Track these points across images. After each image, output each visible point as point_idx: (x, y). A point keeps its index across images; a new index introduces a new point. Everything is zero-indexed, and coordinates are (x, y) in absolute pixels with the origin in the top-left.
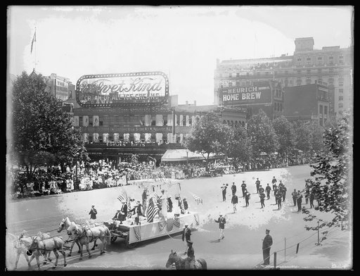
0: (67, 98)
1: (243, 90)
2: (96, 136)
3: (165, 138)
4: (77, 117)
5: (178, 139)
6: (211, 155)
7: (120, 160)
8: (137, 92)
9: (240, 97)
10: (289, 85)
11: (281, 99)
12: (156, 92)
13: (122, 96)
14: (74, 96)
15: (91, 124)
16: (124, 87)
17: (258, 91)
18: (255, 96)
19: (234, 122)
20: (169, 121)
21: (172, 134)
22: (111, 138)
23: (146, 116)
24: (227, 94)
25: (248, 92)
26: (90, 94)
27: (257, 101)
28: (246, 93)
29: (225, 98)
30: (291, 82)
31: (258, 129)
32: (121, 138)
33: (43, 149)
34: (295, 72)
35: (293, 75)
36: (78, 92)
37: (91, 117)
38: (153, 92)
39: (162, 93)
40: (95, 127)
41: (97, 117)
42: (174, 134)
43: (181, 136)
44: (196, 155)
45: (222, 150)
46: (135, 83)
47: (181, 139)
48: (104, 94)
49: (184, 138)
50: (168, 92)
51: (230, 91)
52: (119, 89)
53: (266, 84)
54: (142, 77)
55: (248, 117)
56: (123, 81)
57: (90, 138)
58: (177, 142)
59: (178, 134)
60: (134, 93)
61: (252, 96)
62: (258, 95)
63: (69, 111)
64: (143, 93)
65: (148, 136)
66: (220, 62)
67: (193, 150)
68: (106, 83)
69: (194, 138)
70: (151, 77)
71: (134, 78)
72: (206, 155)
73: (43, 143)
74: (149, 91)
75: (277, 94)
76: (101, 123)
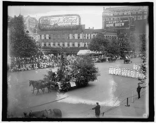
0: (34, 26)
1: (115, 22)
2: (47, 44)
3: (79, 45)
4: (39, 35)
5: (85, 45)
6: (100, 52)
7: (58, 55)
8: (66, 24)
9: (114, 25)
10: (138, 19)
11: (134, 26)
12: (74, 23)
13: (59, 25)
14: (38, 26)
15: (45, 38)
16: (60, 21)
17: (123, 22)
18: (121, 24)
19: (111, 37)
20: (80, 37)
21: (82, 43)
22: (54, 45)
23: (70, 34)
24: (108, 24)
25: (118, 23)
26: (45, 25)
27: (122, 27)
28: (117, 23)
29: (107, 26)
30: (139, 18)
31: (122, 40)
32: (59, 45)
33: (23, 50)
34: (141, 13)
35: (140, 15)
36: (39, 24)
37: (45, 35)
38: (73, 23)
39: (78, 24)
40: (47, 40)
41: (48, 35)
42: (83, 43)
43: (86, 43)
44: (93, 52)
45: (106, 50)
46: (65, 19)
47: (86, 45)
48: (51, 24)
49: (88, 44)
50: (80, 23)
51: (109, 22)
52: (58, 22)
53: (127, 19)
54: (68, 17)
55: (118, 34)
56: (60, 19)
57: (45, 45)
58: (85, 46)
59: (85, 42)
60: (65, 24)
61: (120, 24)
62: (123, 24)
63: (35, 33)
64: (69, 24)
65: (71, 44)
66: (105, 9)
67: (92, 50)
68: (52, 20)
69: (92, 44)
70: (72, 16)
71: (65, 17)
72: (98, 52)
73: (23, 47)
74: (71, 23)
75: (132, 23)
76: (50, 38)
